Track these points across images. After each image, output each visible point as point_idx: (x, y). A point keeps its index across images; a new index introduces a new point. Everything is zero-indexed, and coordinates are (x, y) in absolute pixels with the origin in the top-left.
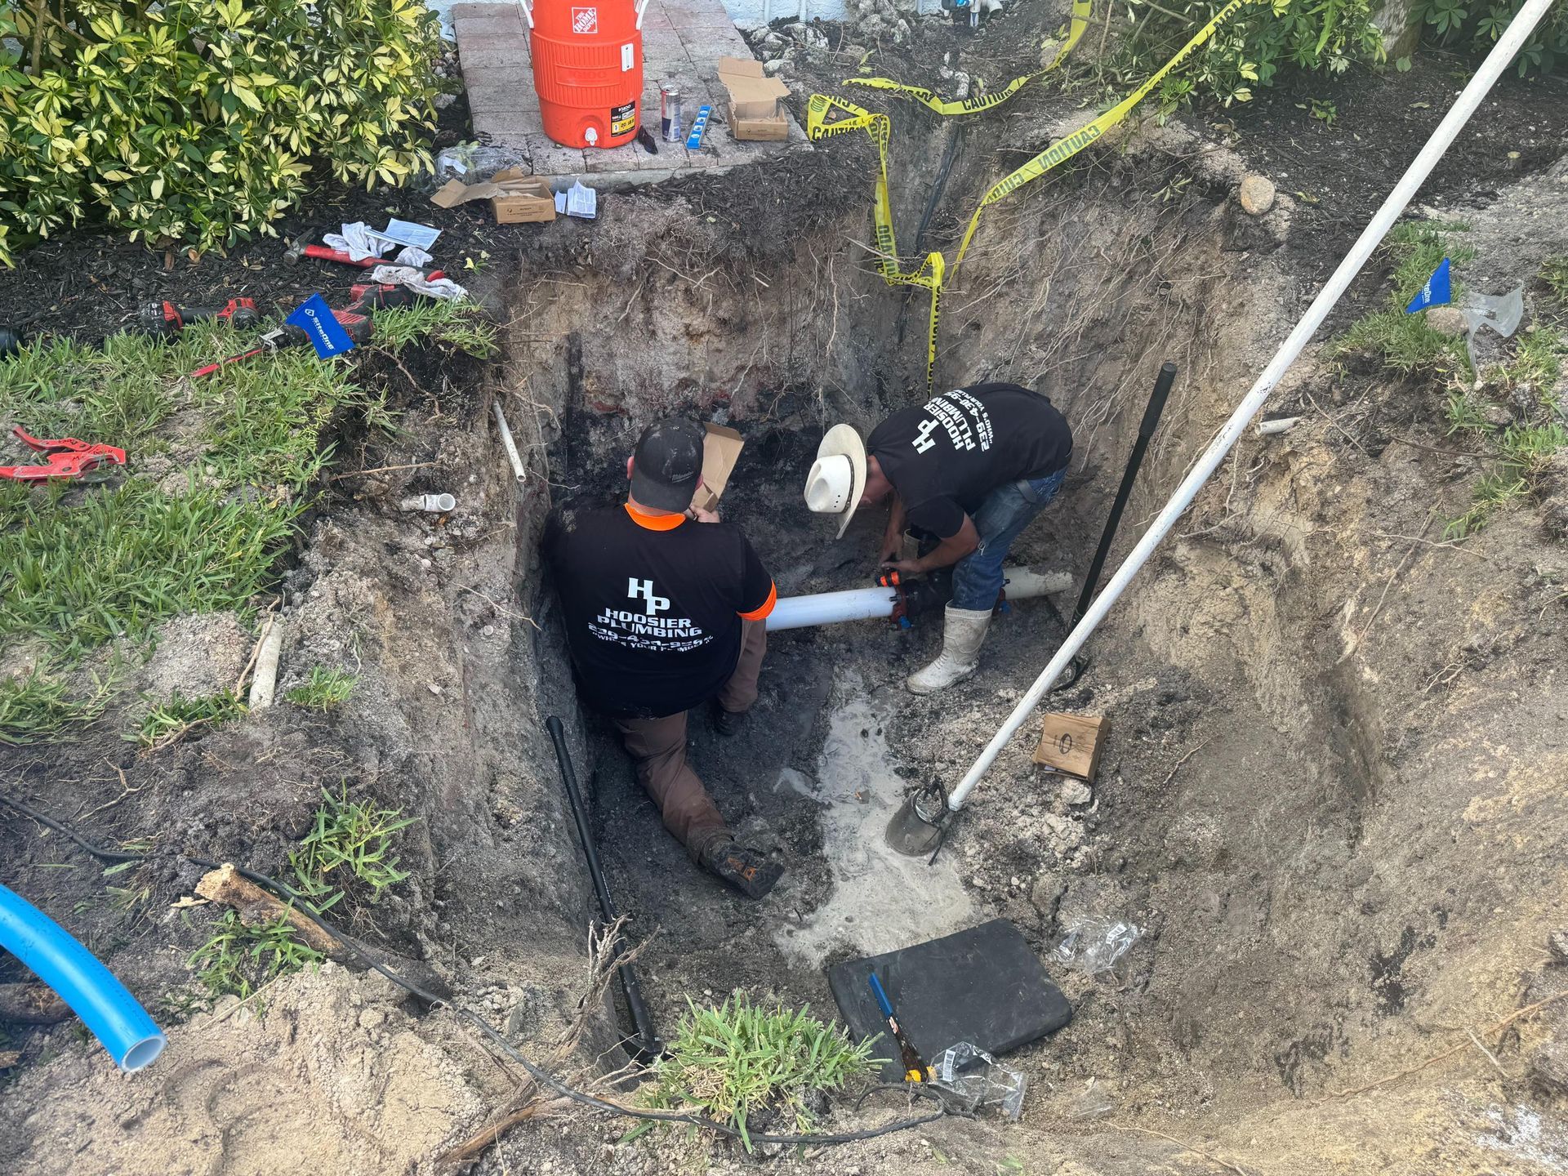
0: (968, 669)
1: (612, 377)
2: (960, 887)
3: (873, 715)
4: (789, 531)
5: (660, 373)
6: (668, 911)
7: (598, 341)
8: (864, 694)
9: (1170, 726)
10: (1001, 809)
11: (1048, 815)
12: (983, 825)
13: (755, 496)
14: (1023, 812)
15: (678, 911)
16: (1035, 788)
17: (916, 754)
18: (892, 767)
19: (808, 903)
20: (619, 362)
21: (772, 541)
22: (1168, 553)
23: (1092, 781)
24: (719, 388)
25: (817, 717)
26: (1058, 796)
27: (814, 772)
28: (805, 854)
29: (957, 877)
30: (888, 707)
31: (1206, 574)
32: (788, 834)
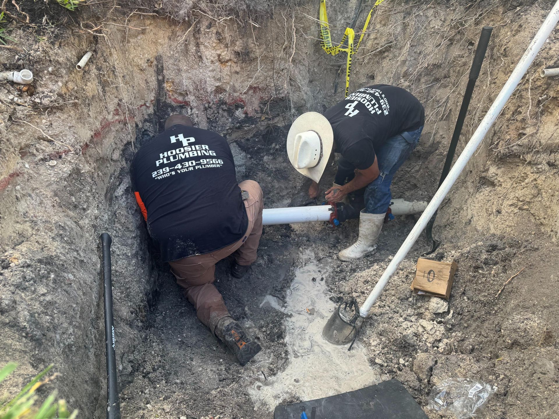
0: (372, 249)
1: (180, 83)
2: (368, 364)
3: (319, 271)
4: (278, 182)
5: (206, 82)
6: (184, 370)
7: (171, 61)
8: (315, 261)
9: (496, 263)
10: (392, 318)
11: (421, 321)
12: (381, 327)
13: (261, 162)
14: (405, 319)
15: (190, 370)
16: (412, 305)
17: (342, 289)
18: (329, 297)
19: (271, 370)
20: (184, 75)
21: (269, 185)
22: (484, 174)
23: (448, 298)
24: (238, 96)
25: (288, 270)
26: (427, 309)
27: (284, 297)
28: (273, 341)
29: (366, 358)
30: (328, 268)
31: (508, 180)
32: (264, 329)
